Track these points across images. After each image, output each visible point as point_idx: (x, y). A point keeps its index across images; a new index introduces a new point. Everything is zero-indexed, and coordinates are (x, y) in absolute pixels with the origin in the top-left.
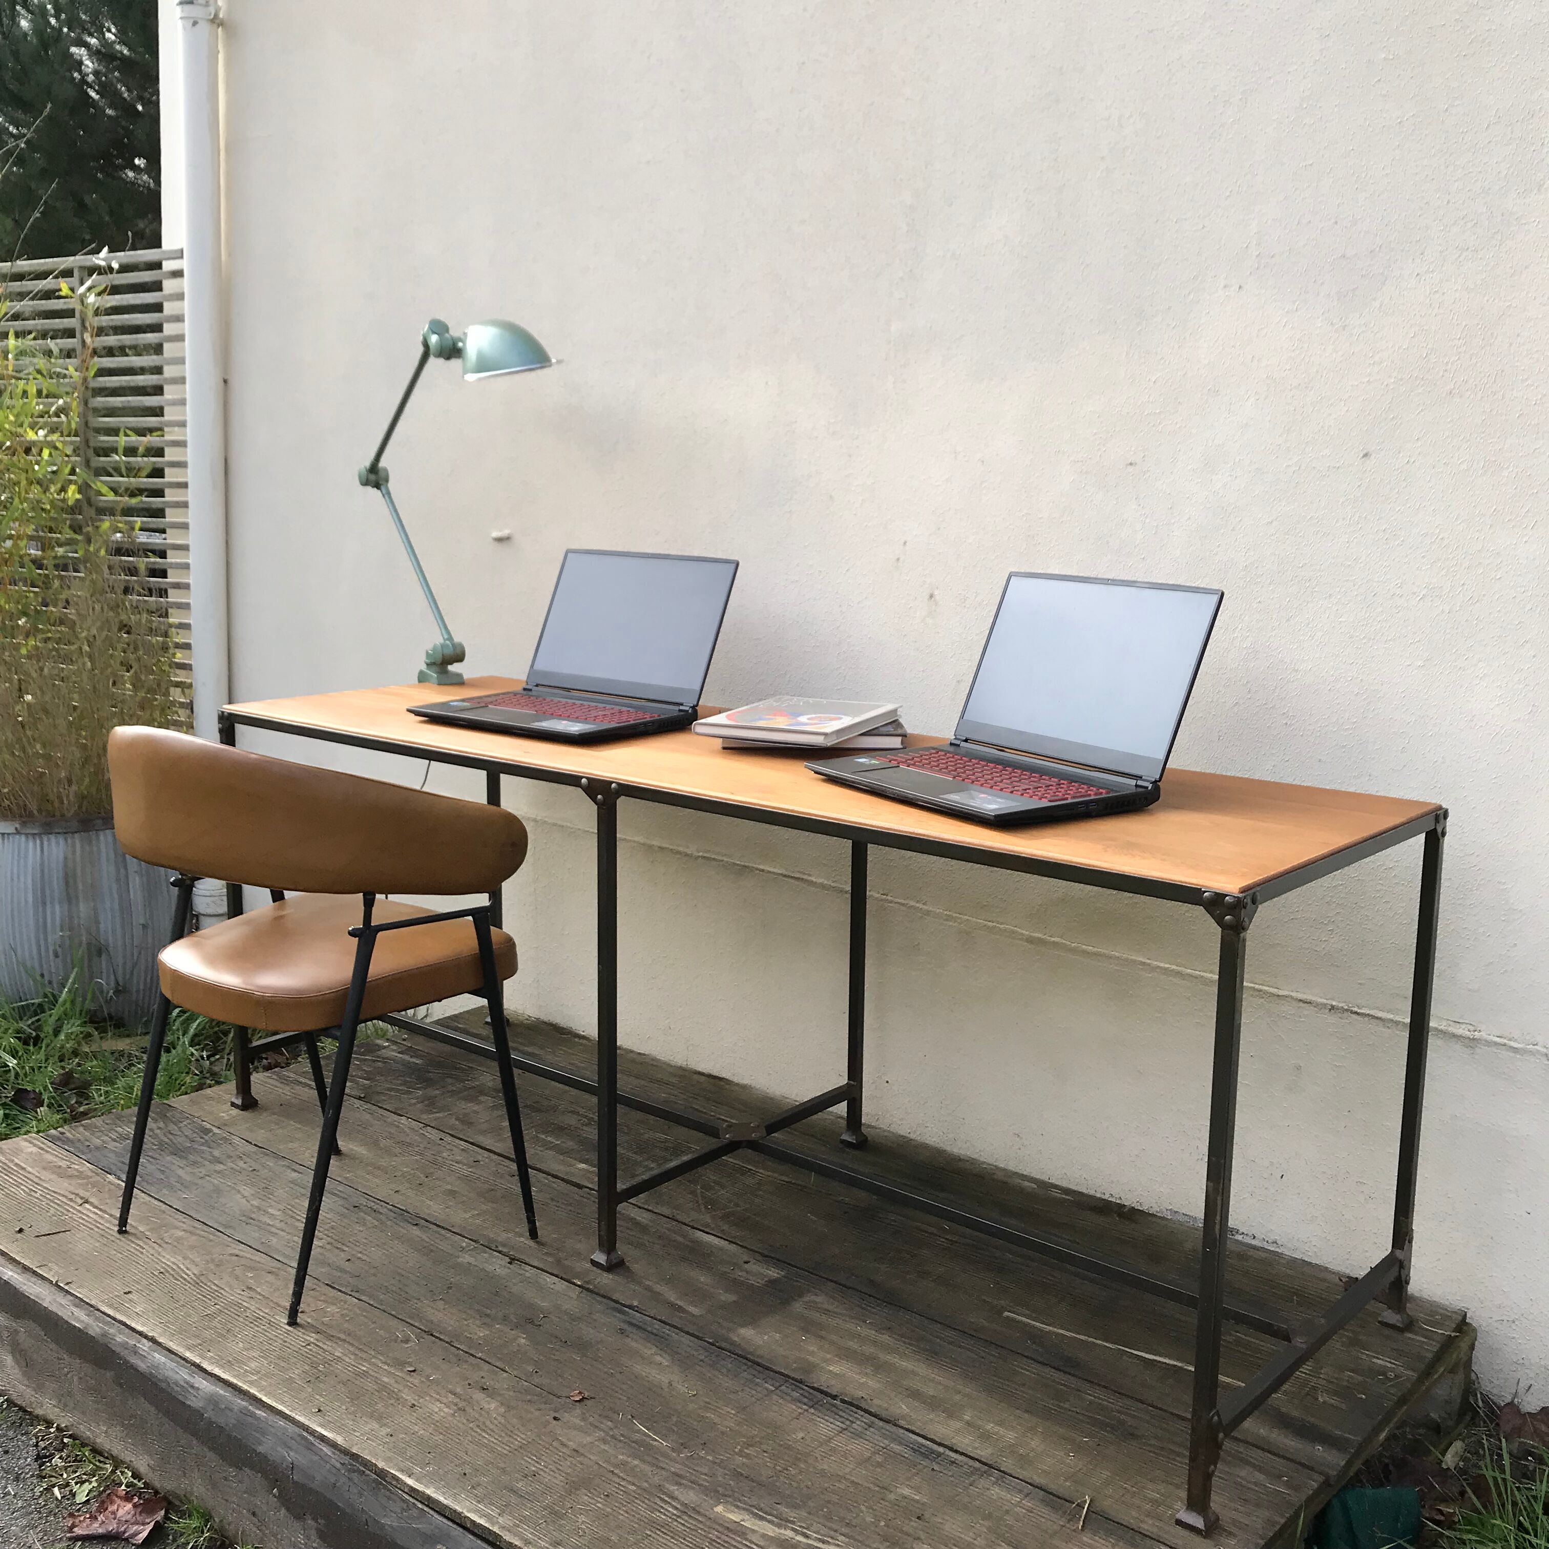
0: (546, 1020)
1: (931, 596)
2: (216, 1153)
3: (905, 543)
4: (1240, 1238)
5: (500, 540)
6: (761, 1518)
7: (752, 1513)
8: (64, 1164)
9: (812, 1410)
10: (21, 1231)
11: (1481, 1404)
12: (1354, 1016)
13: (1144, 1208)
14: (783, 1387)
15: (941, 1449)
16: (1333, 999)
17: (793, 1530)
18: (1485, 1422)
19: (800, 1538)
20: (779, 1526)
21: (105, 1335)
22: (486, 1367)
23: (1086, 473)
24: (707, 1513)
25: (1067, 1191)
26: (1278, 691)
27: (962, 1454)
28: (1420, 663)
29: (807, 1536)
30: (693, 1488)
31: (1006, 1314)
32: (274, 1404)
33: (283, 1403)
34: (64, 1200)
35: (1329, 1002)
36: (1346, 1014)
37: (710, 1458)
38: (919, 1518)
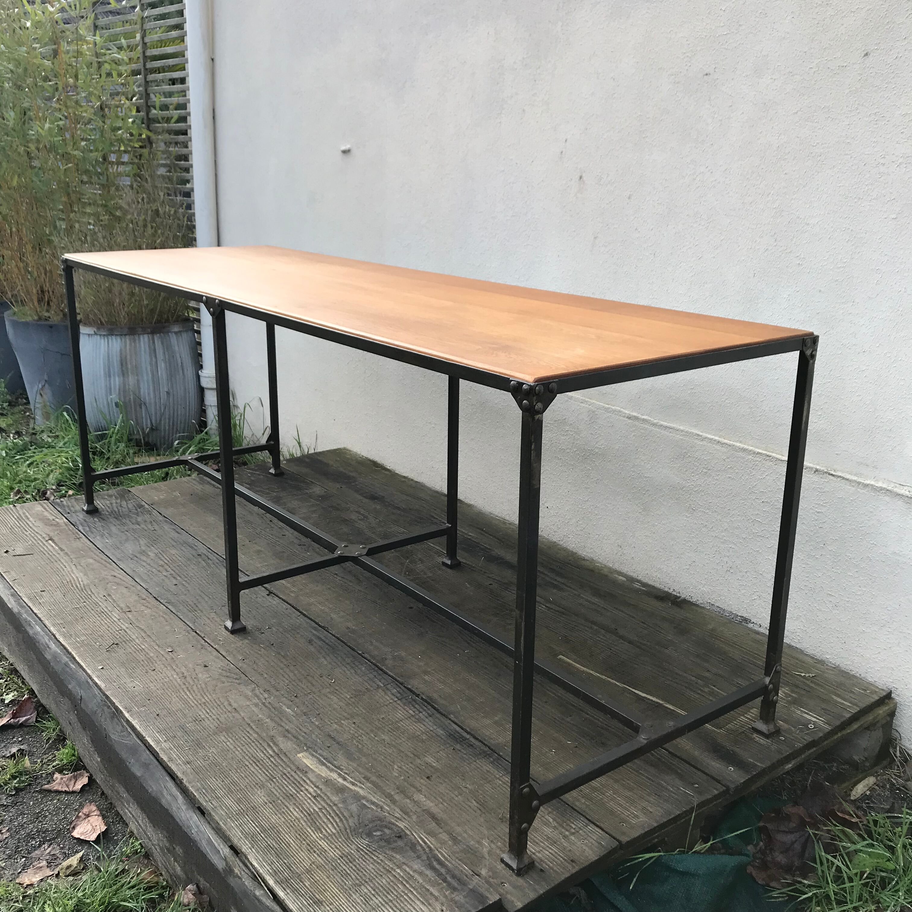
0: (371, 458)
1: (581, 177)
2: (139, 519)
3: (566, 141)
4: (750, 625)
5: (345, 152)
6: (323, 764)
7: (320, 760)
8: (51, 518)
9: (399, 702)
10: (7, 552)
11: (898, 754)
12: (830, 476)
13: (694, 600)
14: (389, 686)
15: (468, 736)
16: (818, 464)
17: (339, 775)
18: (898, 767)
19: (340, 780)
20: (331, 770)
21: (19, 613)
22: (215, 653)
23: (678, 83)
24: (291, 757)
25: (645, 585)
26: (794, 240)
27: (480, 741)
28: (894, 216)
29: (345, 779)
30: (292, 741)
31: (561, 656)
32: (80, 662)
33: (85, 662)
34: (39, 537)
35: (815, 466)
36: (825, 475)
37: (317, 723)
38: (428, 778)
